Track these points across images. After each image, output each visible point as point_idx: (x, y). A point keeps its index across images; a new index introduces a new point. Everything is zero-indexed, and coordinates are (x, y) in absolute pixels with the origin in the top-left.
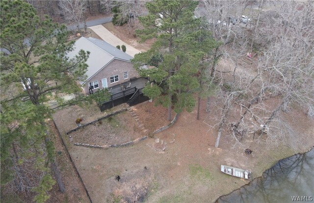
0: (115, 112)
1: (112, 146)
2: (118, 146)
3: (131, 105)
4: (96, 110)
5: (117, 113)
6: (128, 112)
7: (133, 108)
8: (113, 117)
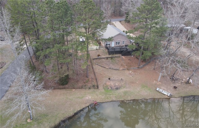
0: (114, 56)
1: (110, 68)
2: (112, 69)
3: (122, 55)
4: (106, 54)
5: (116, 57)
6: (120, 58)
7: (123, 57)
8: (113, 58)
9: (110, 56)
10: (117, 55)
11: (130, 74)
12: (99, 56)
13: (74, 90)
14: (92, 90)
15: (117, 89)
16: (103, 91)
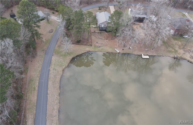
2: (99, 38)
7: (106, 33)
9: (100, 32)
10: (103, 32)
11: (107, 41)
12: (95, 31)
13: (82, 45)
14: (89, 46)
15: (99, 47)
16: (94, 47)
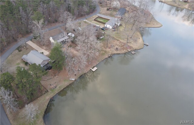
2: (49, 79)
7: (50, 70)
11: (57, 77)
13: (39, 98)
14: (46, 94)
15: (56, 87)
16: (51, 91)
